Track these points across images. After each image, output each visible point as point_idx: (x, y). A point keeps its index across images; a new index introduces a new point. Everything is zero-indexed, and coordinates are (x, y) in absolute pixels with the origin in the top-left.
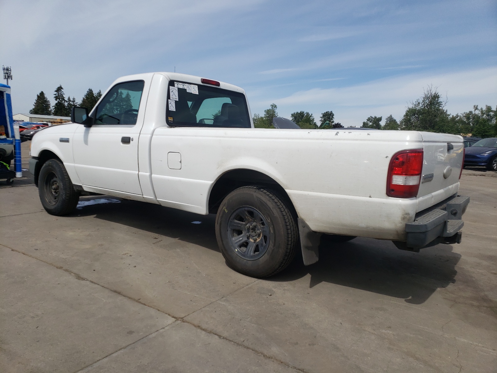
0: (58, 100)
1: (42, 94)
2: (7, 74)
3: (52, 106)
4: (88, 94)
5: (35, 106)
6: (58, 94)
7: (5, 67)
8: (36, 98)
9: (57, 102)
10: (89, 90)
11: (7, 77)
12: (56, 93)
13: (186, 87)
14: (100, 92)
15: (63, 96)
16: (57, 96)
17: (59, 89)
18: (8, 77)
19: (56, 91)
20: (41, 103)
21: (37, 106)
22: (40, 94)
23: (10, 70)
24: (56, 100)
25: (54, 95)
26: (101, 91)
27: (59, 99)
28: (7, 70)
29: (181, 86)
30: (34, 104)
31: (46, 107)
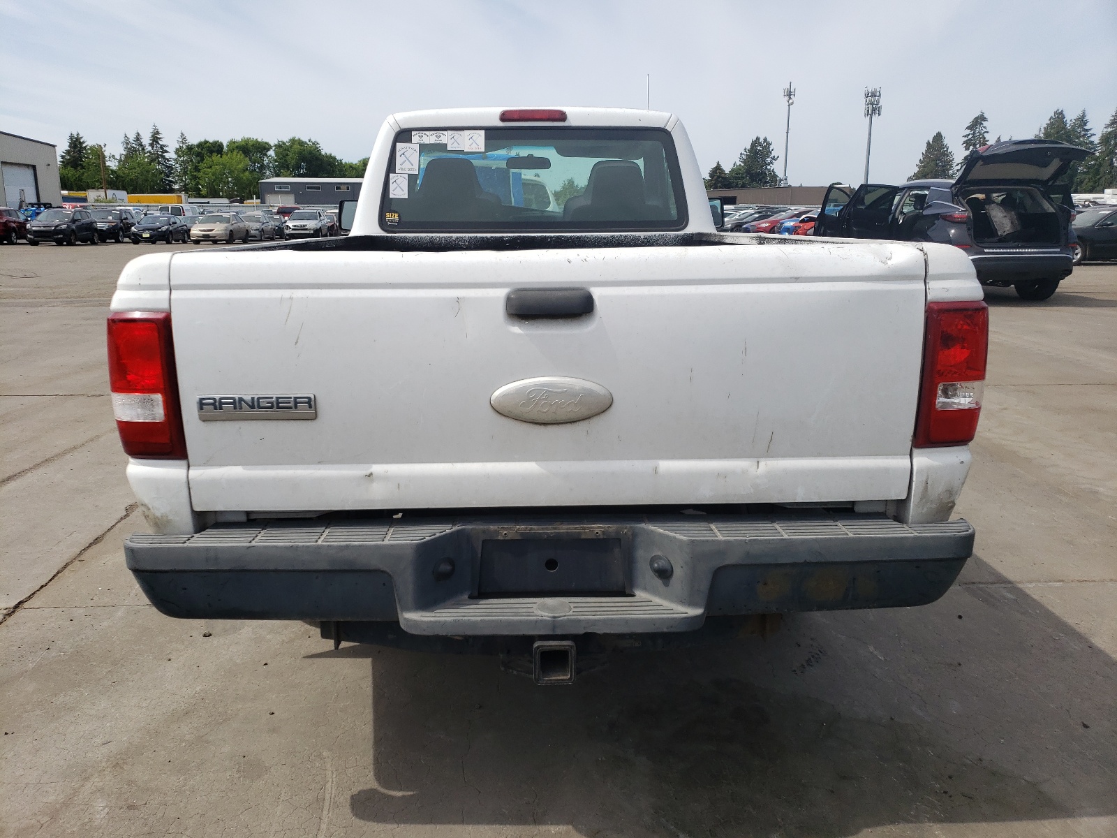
0: (971, 148)
1: (938, 137)
2: (873, 104)
3: (955, 164)
4: (1051, 125)
5: (920, 167)
6: (974, 133)
7: (870, 90)
8: (924, 149)
9: (968, 153)
10: (1055, 113)
11: (870, 112)
12: (968, 132)
13: (445, 138)
14: (1084, 116)
15: (984, 138)
16: (970, 140)
17: (979, 120)
18: (874, 110)
19: (968, 128)
20: (933, 160)
21: (924, 167)
22: (934, 138)
23: (880, 95)
24: (967, 148)
25: (965, 136)
26: (1086, 113)
27: (975, 145)
28: (873, 95)
29: (430, 138)
30: (918, 163)
31: (943, 166)
